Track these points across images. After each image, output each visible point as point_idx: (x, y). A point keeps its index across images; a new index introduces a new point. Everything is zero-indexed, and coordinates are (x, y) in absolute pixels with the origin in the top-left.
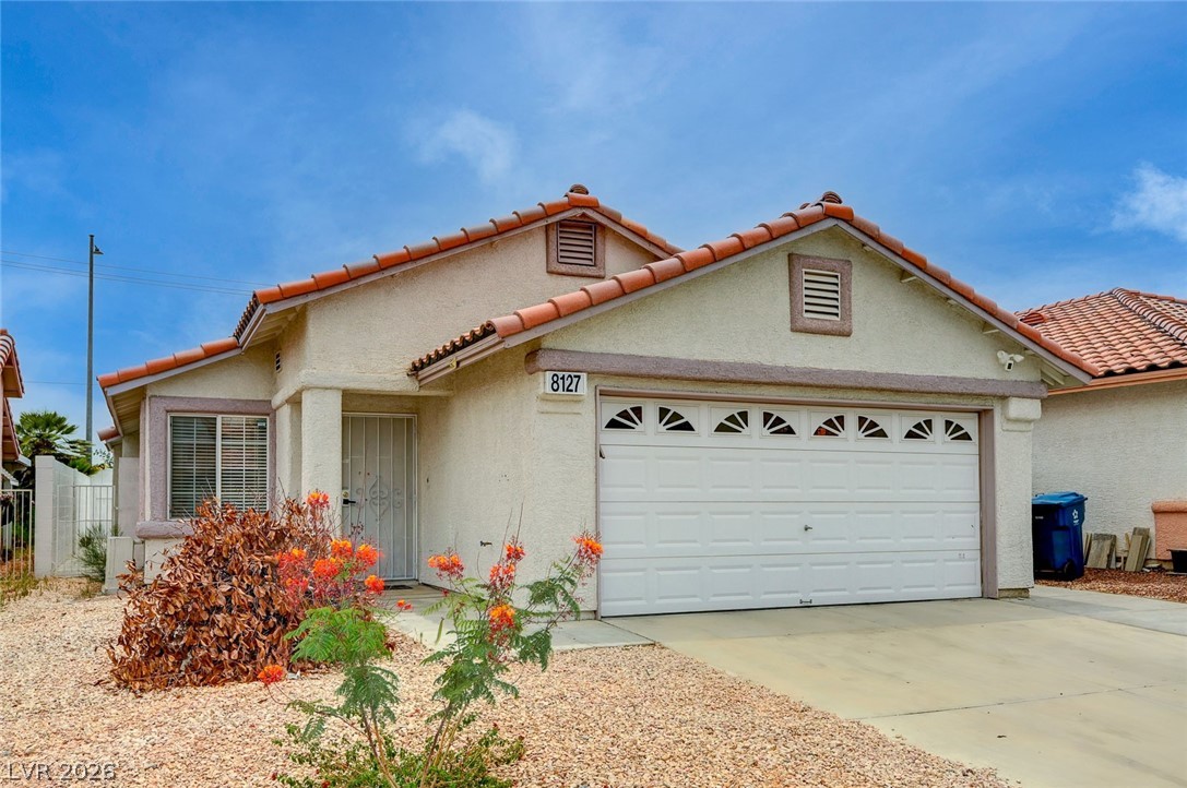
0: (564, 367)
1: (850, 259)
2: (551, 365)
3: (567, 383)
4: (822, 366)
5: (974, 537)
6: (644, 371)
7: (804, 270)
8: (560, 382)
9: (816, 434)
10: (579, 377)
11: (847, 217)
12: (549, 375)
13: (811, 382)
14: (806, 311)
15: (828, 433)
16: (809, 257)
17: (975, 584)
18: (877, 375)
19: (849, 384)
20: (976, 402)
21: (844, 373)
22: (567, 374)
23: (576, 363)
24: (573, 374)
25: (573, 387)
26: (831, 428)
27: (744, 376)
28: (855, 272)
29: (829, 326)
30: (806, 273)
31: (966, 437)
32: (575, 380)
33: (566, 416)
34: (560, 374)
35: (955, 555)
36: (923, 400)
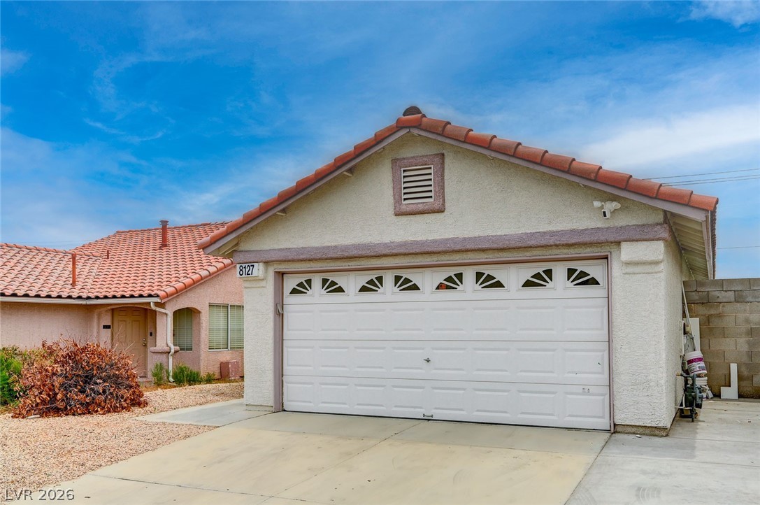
0: (245, 261)
1: (444, 151)
2: (239, 260)
3: (247, 270)
4: (419, 238)
5: (602, 373)
6: (290, 258)
7: (402, 169)
8: (244, 270)
9: (438, 288)
10: (253, 266)
11: (418, 125)
12: (238, 266)
13: (407, 251)
14: (405, 199)
15: (448, 287)
16: (404, 159)
17: (603, 417)
18: (465, 239)
19: (440, 249)
20: (589, 250)
21: (434, 241)
22: (247, 265)
23: (251, 257)
24: (250, 264)
25: (250, 272)
26: (451, 283)
27: (355, 253)
28: (448, 161)
29: (421, 207)
30: (404, 171)
31: (593, 282)
32: (251, 268)
33: (259, 289)
34: (244, 265)
35: (580, 389)
36: (528, 254)
